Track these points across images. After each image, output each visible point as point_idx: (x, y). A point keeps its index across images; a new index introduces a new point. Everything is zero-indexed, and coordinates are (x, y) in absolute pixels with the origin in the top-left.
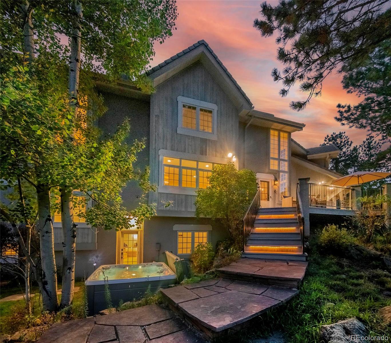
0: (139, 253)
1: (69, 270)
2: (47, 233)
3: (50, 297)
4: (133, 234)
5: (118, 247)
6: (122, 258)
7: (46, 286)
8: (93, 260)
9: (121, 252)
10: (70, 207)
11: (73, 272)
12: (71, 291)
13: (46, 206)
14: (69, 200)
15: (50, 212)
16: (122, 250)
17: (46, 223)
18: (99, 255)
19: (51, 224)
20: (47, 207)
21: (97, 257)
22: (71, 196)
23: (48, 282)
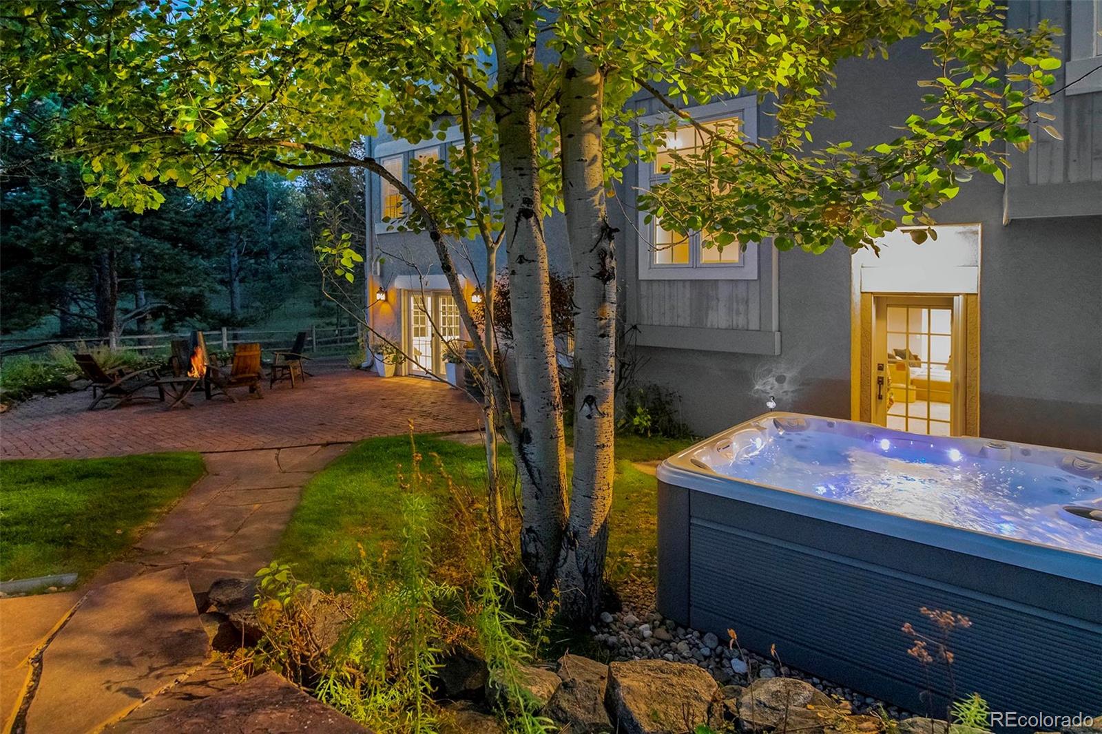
0: (961, 390)
1: (590, 405)
2: (521, 262)
3: (539, 490)
4: (929, 307)
5: (863, 354)
6: (880, 397)
7: (529, 448)
8: (768, 388)
9: (875, 373)
10: (588, 157)
11: (603, 415)
12: (597, 486)
13: (518, 166)
14: (583, 128)
15: (532, 188)
16: (881, 368)
17: (517, 226)
18: (788, 375)
19: (535, 228)
20: (521, 169)
21: (781, 379)
22: (590, 112)
23: (532, 435)
